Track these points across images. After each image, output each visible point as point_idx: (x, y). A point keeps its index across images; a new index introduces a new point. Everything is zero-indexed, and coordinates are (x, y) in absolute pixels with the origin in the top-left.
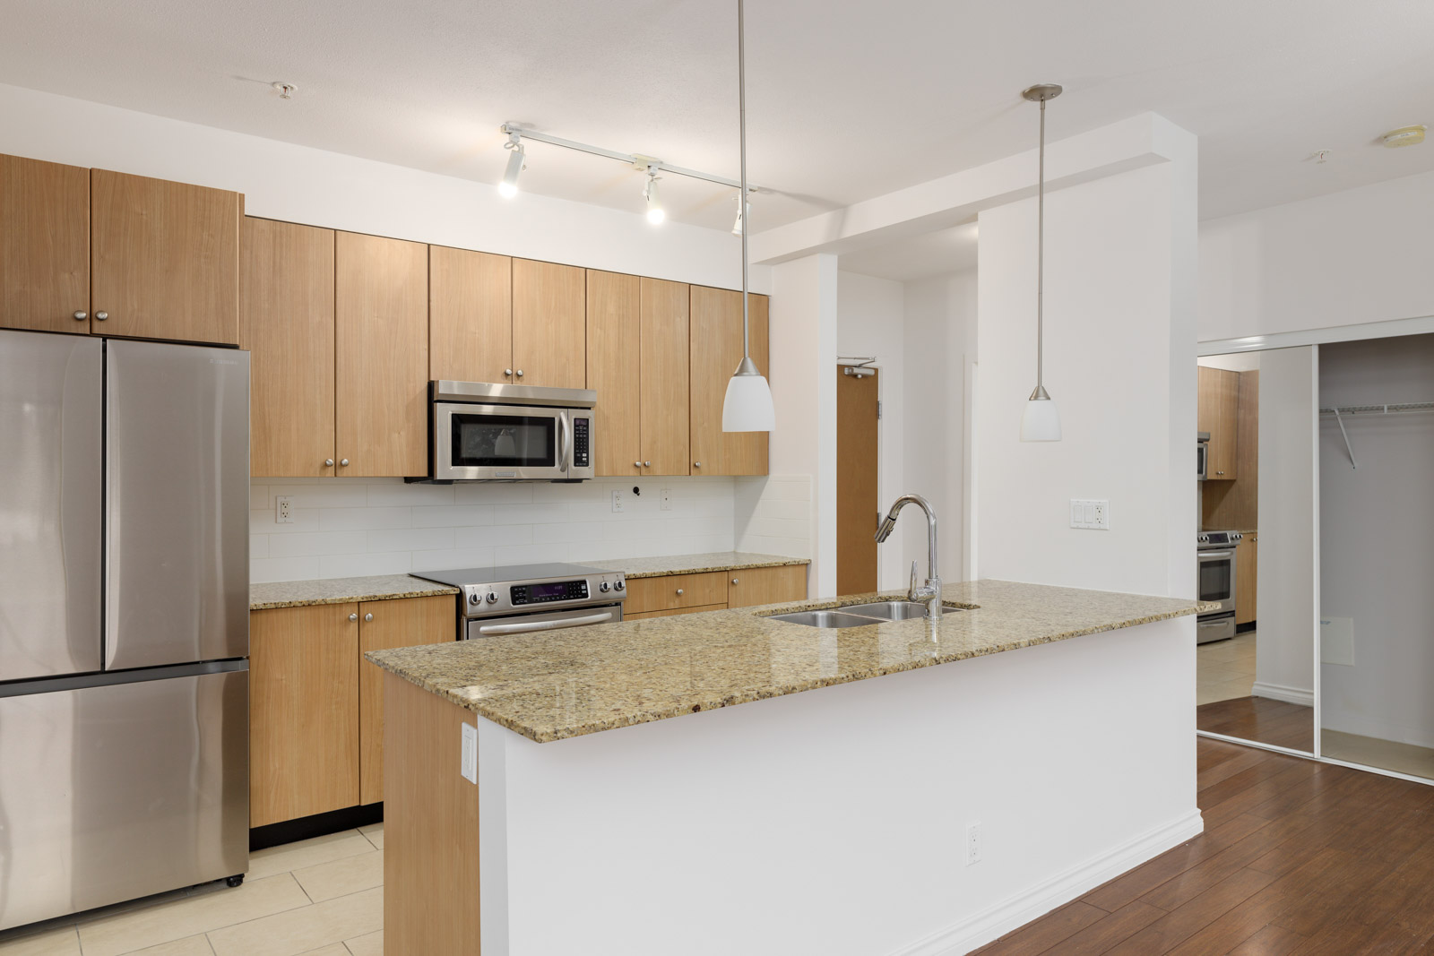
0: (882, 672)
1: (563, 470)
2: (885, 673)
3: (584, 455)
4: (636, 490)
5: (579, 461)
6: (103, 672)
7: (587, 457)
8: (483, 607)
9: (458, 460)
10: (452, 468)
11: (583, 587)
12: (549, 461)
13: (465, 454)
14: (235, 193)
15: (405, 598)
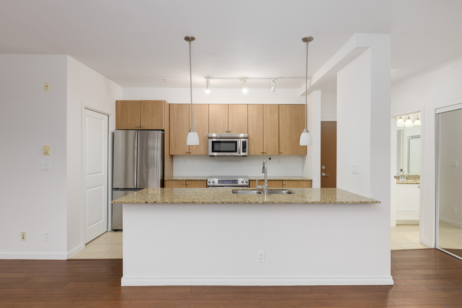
0: (202, 202)
1: (239, 153)
2: (203, 203)
3: (245, 150)
4: (270, 159)
5: (244, 151)
6: (136, 189)
7: (246, 150)
8: (211, 184)
9: (213, 151)
10: (212, 153)
11: (237, 181)
12: (236, 151)
13: (215, 150)
14: (163, 101)
15: (195, 180)
